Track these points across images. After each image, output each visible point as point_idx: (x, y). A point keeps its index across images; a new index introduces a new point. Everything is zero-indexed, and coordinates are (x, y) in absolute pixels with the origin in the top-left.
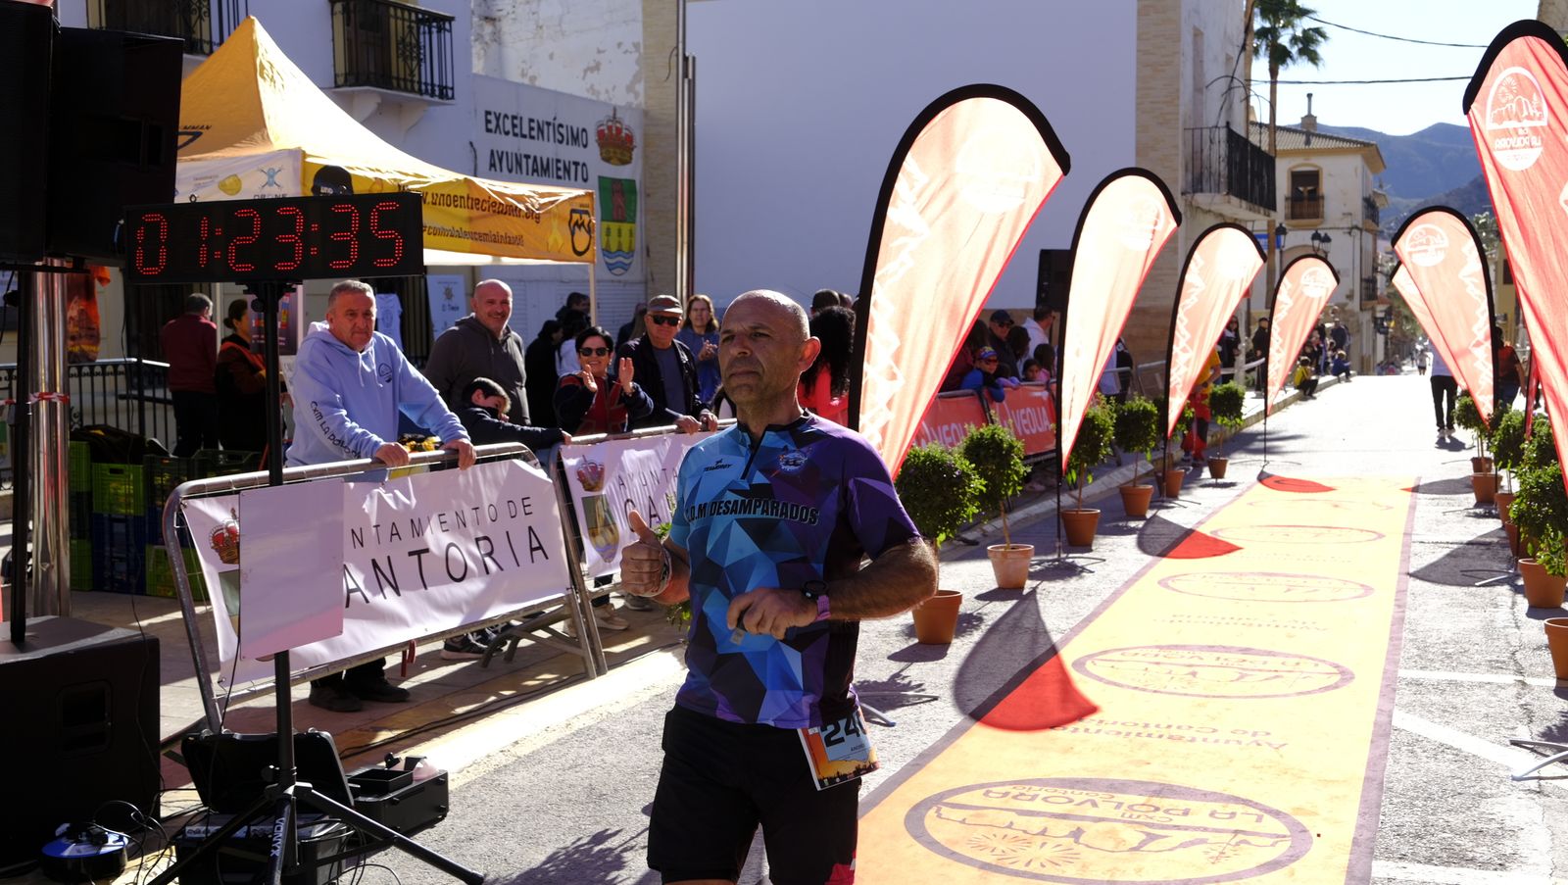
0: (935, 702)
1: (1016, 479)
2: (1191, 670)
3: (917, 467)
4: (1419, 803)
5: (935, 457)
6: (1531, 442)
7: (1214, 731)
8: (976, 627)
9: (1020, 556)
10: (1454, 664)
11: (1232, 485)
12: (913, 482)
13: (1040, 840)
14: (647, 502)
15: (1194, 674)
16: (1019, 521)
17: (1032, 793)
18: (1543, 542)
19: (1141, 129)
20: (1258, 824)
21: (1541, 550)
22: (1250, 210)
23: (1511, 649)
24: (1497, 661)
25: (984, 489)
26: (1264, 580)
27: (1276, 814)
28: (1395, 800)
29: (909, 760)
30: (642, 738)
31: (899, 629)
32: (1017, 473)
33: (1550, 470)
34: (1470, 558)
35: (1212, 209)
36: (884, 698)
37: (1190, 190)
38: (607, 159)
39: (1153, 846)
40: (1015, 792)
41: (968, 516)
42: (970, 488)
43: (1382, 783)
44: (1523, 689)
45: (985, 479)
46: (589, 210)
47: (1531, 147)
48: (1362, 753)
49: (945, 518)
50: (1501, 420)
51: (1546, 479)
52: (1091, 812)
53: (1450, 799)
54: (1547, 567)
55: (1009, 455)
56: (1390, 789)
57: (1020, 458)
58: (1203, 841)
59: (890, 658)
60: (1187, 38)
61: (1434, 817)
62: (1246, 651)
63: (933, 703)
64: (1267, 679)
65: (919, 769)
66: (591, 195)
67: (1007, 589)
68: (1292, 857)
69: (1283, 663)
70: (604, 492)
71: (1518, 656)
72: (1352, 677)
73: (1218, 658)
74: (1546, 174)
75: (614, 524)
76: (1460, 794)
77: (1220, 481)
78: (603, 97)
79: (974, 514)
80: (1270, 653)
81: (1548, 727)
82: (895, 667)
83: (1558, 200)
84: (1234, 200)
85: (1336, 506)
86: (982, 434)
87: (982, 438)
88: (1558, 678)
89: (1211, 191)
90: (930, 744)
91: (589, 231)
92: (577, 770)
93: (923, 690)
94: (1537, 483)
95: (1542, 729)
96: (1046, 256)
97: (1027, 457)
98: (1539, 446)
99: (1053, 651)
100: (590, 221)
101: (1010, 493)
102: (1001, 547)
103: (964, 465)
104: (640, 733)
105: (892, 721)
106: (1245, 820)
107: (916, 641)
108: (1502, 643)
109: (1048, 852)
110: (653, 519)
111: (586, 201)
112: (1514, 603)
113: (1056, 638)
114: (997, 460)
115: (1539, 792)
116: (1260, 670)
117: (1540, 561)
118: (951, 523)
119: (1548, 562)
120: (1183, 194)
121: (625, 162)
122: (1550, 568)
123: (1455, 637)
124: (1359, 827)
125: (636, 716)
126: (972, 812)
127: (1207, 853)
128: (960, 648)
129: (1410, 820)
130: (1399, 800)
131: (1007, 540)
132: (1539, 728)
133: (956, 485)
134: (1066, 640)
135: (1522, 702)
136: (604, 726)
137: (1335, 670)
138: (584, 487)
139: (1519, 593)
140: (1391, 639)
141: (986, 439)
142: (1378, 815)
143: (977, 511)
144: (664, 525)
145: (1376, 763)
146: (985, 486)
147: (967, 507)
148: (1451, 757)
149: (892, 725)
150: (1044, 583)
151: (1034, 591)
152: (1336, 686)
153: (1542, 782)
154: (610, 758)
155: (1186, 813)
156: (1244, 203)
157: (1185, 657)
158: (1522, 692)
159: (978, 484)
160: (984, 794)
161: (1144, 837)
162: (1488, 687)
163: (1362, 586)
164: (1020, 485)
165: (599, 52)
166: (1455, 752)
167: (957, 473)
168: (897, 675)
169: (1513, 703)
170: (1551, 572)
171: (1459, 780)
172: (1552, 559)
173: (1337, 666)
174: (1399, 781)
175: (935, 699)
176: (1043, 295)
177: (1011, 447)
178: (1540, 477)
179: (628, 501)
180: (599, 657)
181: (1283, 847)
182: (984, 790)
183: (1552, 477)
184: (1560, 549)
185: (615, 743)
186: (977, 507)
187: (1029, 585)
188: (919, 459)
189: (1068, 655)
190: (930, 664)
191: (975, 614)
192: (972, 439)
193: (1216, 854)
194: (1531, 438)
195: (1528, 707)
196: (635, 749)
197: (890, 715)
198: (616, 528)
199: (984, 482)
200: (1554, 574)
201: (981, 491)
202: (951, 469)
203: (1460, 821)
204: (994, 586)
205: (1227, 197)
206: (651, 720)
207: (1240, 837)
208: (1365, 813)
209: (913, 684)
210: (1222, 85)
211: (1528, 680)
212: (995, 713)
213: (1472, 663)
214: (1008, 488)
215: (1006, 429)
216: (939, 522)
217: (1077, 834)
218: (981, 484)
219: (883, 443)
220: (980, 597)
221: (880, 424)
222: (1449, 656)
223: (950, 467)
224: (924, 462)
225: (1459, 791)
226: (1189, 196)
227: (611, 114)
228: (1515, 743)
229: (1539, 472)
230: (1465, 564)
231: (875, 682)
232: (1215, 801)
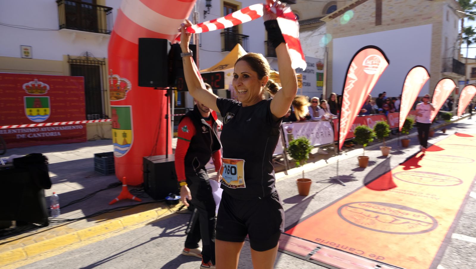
0: (357, 181)
2: (421, 178)
3: (360, 130)
4: (471, 218)
7: (422, 193)
8: (374, 164)
9: (388, 149)
11: (447, 135)
12: (359, 133)
13: (367, 217)
15: (421, 179)
17: (370, 205)
19: (432, 59)
20: (426, 219)
26: (446, 157)
27: (431, 217)
28: (465, 217)
29: (345, 194)
31: (355, 164)
36: (346, 179)
37: (443, 71)
38: (318, 69)
39: (395, 222)
40: (366, 205)
42: (372, 135)
43: (463, 212)
45: (377, 133)
48: (460, 203)
49: (366, 141)
52: (383, 211)
55: (385, 128)
57: (388, 129)
58: (408, 222)
59: (351, 170)
60: (443, 40)
64: (440, 181)
67: (384, 156)
68: (431, 230)
69: (446, 178)
70: (292, 133)
72: (463, 183)
73: (429, 175)
77: (444, 134)
78: (318, 58)
82: (352, 172)
84: (454, 73)
85: (471, 140)
86: (379, 123)
89: (448, 72)
90: (352, 191)
93: (356, 178)
97: (390, 128)
99: (390, 170)
102: (383, 148)
103: (371, 130)
106: (422, 218)
107: (359, 167)
109: (368, 221)
111: (300, 76)
113: (392, 168)
114: (382, 129)
120: (441, 72)
121: (322, 70)
124: (453, 223)
126: (354, 209)
127: (408, 226)
128: (368, 169)
129: (467, 222)
131: (385, 146)
133: (369, 134)
134: (393, 169)
138: (288, 132)
141: (381, 124)
142: (459, 220)
145: (463, 206)
147: (371, 139)
149: (344, 186)
150: (394, 155)
151: (390, 157)
152: (458, 185)
155: (407, 214)
156: (457, 74)
157: (421, 174)
161: (393, 219)
163: (472, 160)
165: (318, 49)
167: (369, 131)
168: (351, 174)
173: (459, 179)
174: (468, 211)
177: (386, 126)
179: (298, 135)
180: (288, 166)
181: (430, 227)
182: (359, 203)
186: (374, 139)
187: (390, 155)
189: (393, 172)
190: (360, 172)
191: (374, 161)
193: (410, 226)
197: (345, 184)
204: (382, 155)
205: (452, 73)
207: (420, 222)
208: (455, 220)
209: (354, 176)
210: (451, 49)
212: (370, 185)
215: (385, 122)
217: (377, 217)
218: (375, 134)
220: (376, 158)
221: (345, 121)
226: (443, 73)
227: (319, 60)
231: (345, 175)
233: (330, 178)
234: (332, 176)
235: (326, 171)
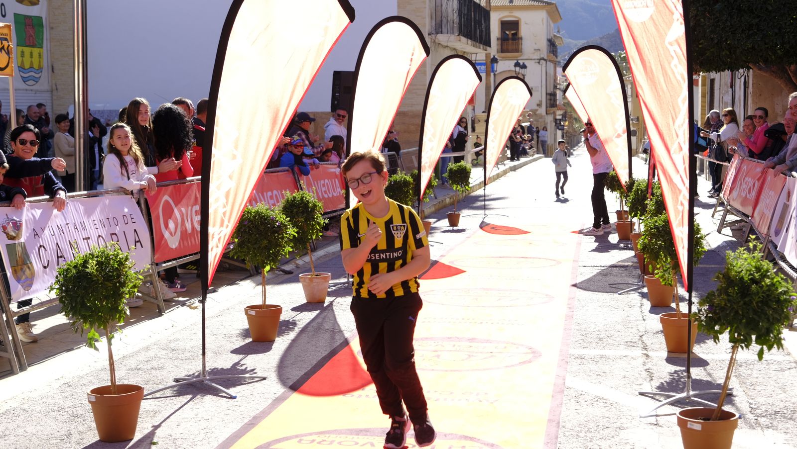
0: (264, 381)
1: (318, 228)
3: (250, 220)
4: (582, 435)
5: (262, 213)
6: (651, 200)
7: (452, 393)
8: (292, 329)
9: (323, 280)
10: (604, 345)
11: (463, 230)
12: (247, 230)
14: (55, 247)
15: (438, 356)
16: (321, 257)
17: (330, 439)
18: (658, 264)
21: (657, 269)
22: (474, 46)
23: (640, 334)
24: (631, 342)
25: (296, 235)
28: (567, 434)
29: (246, 421)
30: (54, 414)
31: (238, 332)
32: (319, 224)
33: (663, 217)
34: (615, 276)
35: (449, 44)
36: (229, 380)
37: (434, 32)
38: (20, 2)
40: (319, 439)
41: (285, 253)
42: (287, 234)
43: (559, 423)
44: (647, 359)
45: (297, 228)
46: (8, 38)
47: (648, 7)
48: (546, 404)
49: (269, 256)
50: (634, 186)
51: (660, 223)
53: (601, 432)
54: (661, 280)
55: (314, 212)
56: (564, 427)
57: (321, 214)
59: (233, 352)
61: (592, 444)
62: (472, 340)
63: (262, 382)
64: (485, 358)
65: (253, 427)
66: (9, 27)
67: (313, 303)
69: (496, 348)
70: (22, 240)
71: (644, 338)
72: (540, 355)
73: (454, 346)
74: (656, 25)
75: (31, 263)
76: (607, 427)
77: (455, 228)
79: (289, 252)
80: (488, 341)
81: (662, 383)
82: (236, 358)
83: (664, 42)
84: (463, 39)
85: (530, 244)
86: (295, 198)
87: (294, 200)
88: (668, 352)
89: (447, 33)
90: (261, 410)
91: (8, 53)
92: (5, 438)
93: (255, 373)
94: (655, 226)
95: (658, 384)
96: (337, 75)
97: (325, 214)
98: (657, 202)
99: (346, 343)
100: (9, 46)
101: (314, 237)
102: (309, 275)
103: (282, 218)
104: (53, 411)
105: (234, 395)
107: (251, 340)
108: (634, 330)
110: (60, 259)
111: (6, 31)
112: (642, 305)
113: (348, 334)
114: (305, 215)
115: (656, 425)
116: (481, 353)
117: (657, 276)
118: (274, 258)
119: (662, 277)
120: (429, 34)
121: (34, 3)
122: (663, 280)
123: (605, 327)
125: (50, 398)
128: (281, 343)
130: (570, 433)
131: (313, 269)
132: (656, 383)
133: (277, 232)
134: (353, 336)
135: (647, 368)
136: (25, 406)
137: (529, 351)
138: (7, 237)
139: (645, 298)
140: (565, 329)
141: (298, 201)
142: (556, 443)
143: (291, 250)
144: (69, 262)
145: (555, 410)
146: (296, 232)
147: (285, 247)
148: (602, 404)
149: (234, 398)
150: (339, 299)
151: (331, 304)
152: (530, 362)
153: (658, 418)
154: (31, 429)
156: (470, 41)
158: (646, 361)
159: (292, 231)
160: (298, 442)
162: (625, 358)
163: (547, 295)
164: (321, 232)
166: (605, 401)
167: (277, 224)
168: (238, 363)
169: (642, 368)
170: (663, 283)
171: (608, 419)
172: (664, 275)
173: (530, 348)
174: (569, 421)
175: (264, 379)
176: (336, 102)
177: (315, 206)
178: (656, 222)
179: (41, 246)
180: (21, 359)
182: (298, 439)
183: (664, 221)
184: (669, 268)
185: (34, 418)
186: (292, 247)
187: (328, 300)
188: (251, 214)
190: (261, 356)
191: (291, 321)
192: (288, 201)
194: (651, 197)
195: (650, 370)
196: (49, 422)
197: (232, 391)
198: (32, 266)
199: (296, 230)
200: (665, 284)
201: (295, 235)
202: (274, 221)
203: (607, 445)
204: (304, 301)
205: (458, 37)
206: (61, 401)
208: (548, 443)
209: (248, 369)
211: (650, 353)
212: (305, 386)
213: (616, 344)
214: (313, 233)
215: (311, 194)
216: (265, 258)
218: (294, 231)
219: (227, 203)
220: (294, 309)
221: (225, 189)
222: (601, 339)
223: (273, 220)
224: (255, 217)
225: (607, 426)
226: (433, 36)
228: (642, 394)
229: (655, 218)
230: (611, 279)
231: (222, 369)
232: (452, 439)
233: (177, 380)
234: (182, 375)
235: (155, 364)
